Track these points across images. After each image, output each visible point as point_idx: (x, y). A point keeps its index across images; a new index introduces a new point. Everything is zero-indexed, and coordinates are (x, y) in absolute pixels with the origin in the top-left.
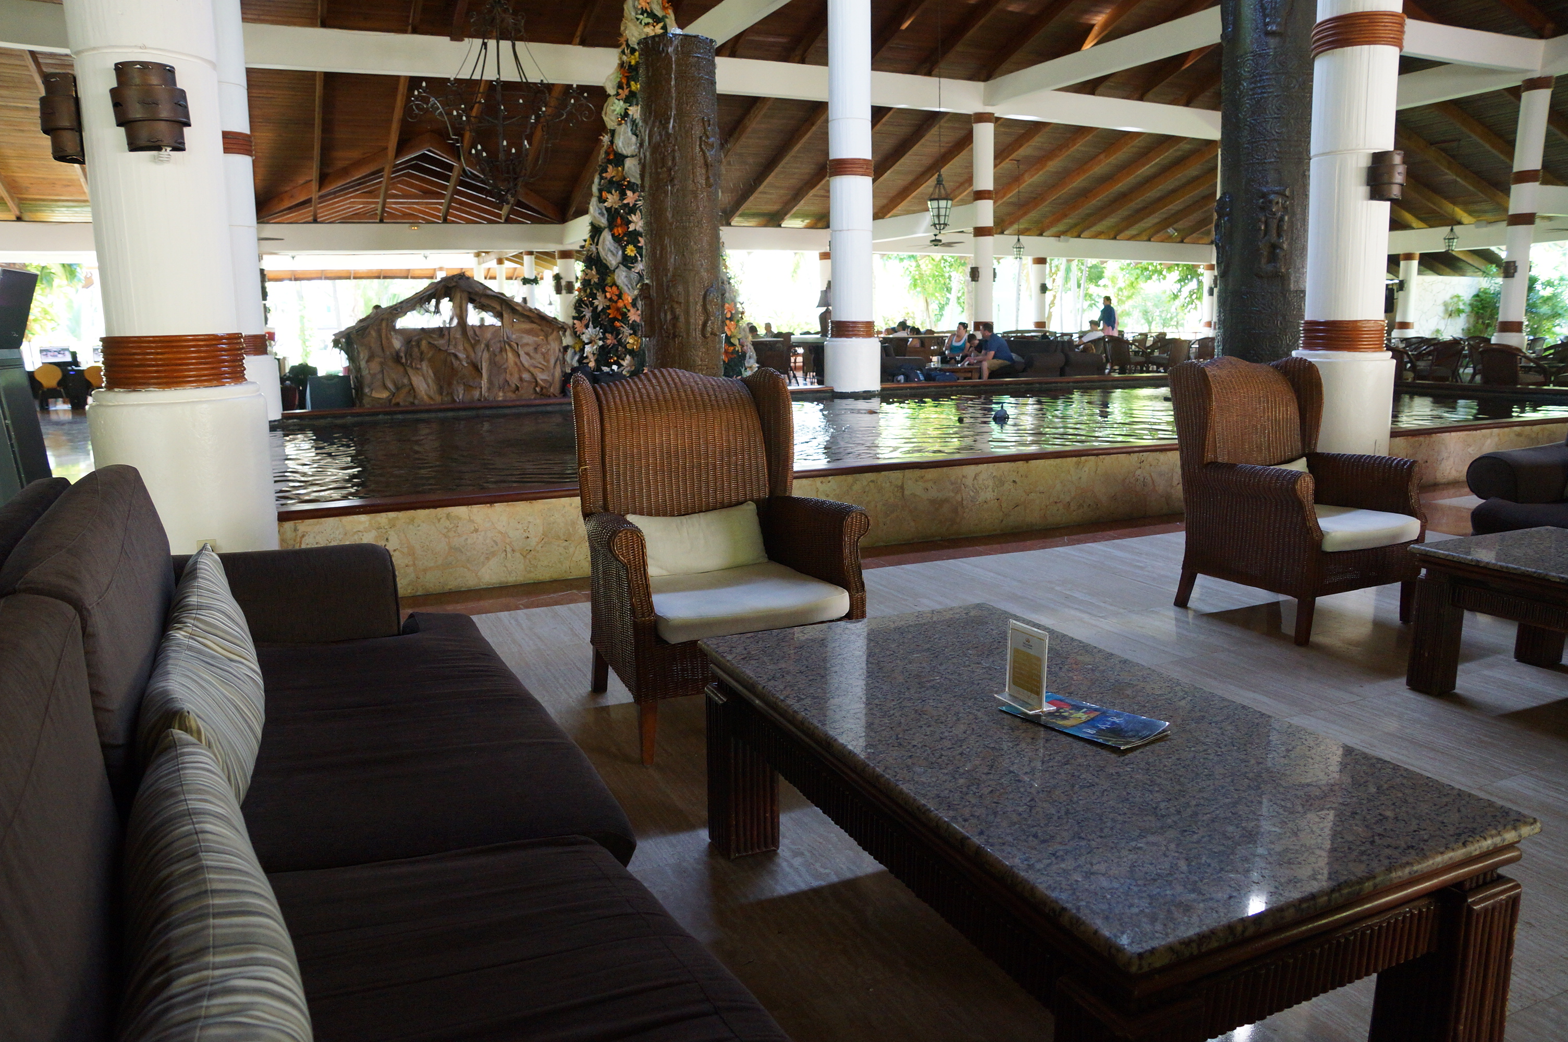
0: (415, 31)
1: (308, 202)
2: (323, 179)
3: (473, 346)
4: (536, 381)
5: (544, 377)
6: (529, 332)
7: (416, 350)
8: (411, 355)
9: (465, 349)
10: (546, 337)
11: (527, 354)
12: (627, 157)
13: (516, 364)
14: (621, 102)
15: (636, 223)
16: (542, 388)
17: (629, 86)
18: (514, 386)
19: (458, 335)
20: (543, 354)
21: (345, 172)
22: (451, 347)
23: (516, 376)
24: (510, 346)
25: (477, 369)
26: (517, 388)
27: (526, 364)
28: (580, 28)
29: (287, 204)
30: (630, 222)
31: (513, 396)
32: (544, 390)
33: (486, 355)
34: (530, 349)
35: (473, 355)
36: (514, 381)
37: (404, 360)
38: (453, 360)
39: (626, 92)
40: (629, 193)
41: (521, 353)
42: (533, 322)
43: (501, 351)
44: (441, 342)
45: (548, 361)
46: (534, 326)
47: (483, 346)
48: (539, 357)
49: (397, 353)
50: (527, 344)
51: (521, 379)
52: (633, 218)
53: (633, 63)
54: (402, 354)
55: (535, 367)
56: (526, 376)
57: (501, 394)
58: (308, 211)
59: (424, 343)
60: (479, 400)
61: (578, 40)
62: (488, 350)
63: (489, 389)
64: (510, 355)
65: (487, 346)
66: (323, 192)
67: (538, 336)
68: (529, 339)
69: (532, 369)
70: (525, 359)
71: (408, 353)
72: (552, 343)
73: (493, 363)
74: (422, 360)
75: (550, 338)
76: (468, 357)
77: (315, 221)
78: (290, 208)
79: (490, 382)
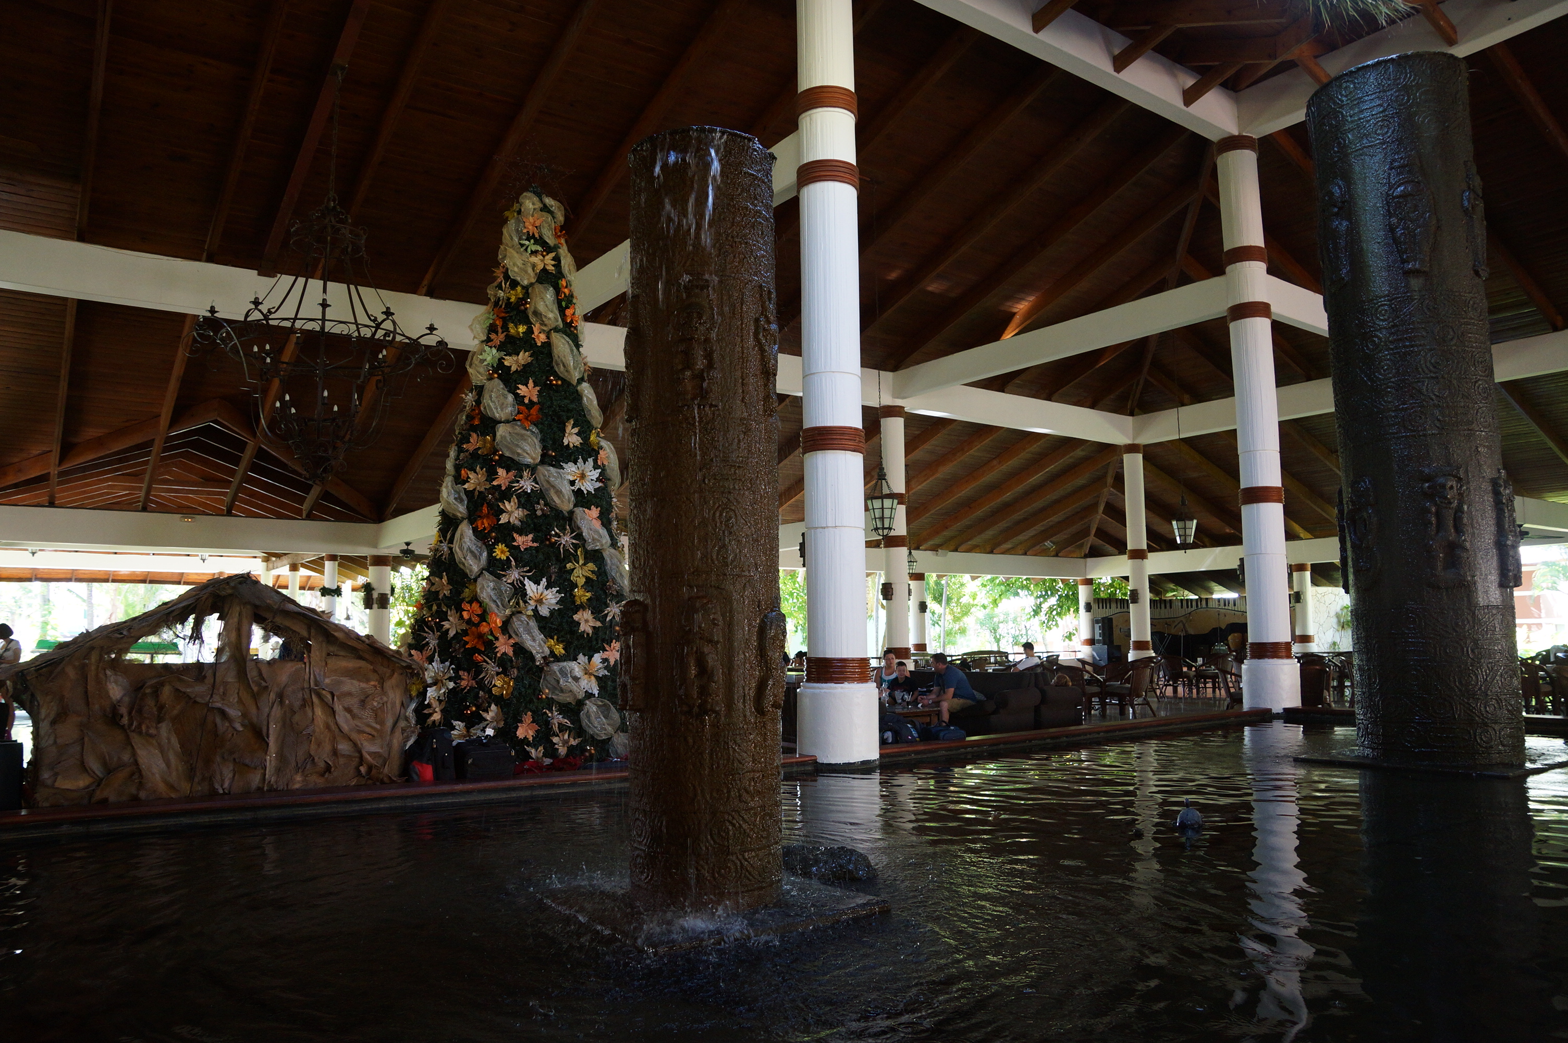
0: (210, 260)
3: (255, 697)
4: (361, 757)
5: (374, 749)
6: (352, 674)
7: (150, 702)
8: (140, 711)
9: (240, 701)
10: (382, 681)
11: (348, 710)
12: (500, 422)
13: (328, 727)
14: (494, 351)
15: (510, 513)
16: (370, 768)
17: (505, 328)
18: (322, 765)
19: (231, 678)
20: (375, 712)
21: (99, 442)
22: (216, 698)
23: (327, 747)
24: (319, 696)
25: (259, 735)
26: (328, 768)
27: (345, 728)
30: (502, 511)
31: (320, 782)
32: (374, 771)
33: (277, 712)
34: (353, 702)
35: (253, 710)
36: (323, 755)
37: (125, 720)
38: (218, 720)
39: (502, 337)
40: (501, 472)
41: (338, 707)
42: (361, 658)
43: (303, 706)
44: (198, 690)
45: (382, 723)
46: (362, 663)
47: (272, 696)
48: (367, 715)
49: (114, 707)
50: (349, 694)
51: (335, 752)
52: (508, 506)
53: (513, 299)
54: (123, 710)
55: (360, 732)
56: (344, 747)
57: (299, 778)
58: (42, 494)
59: (167, 691)
60: (259, 789)
61: (424, 290)
62: (282, 703)
63: (278, 770)
64: (319, 711)
65: (281, 696)
66: (66, 466)
67: (368, 681)
68: (351, 685)
69: (354, 736)
70: (343, 719)
71: (136, 708)
72: (391, 694)
73: (288, 725)
74: (160, 720)
75: (388, 684)
76: (244, 715)
77: (52, 504)
79: (282, 757)
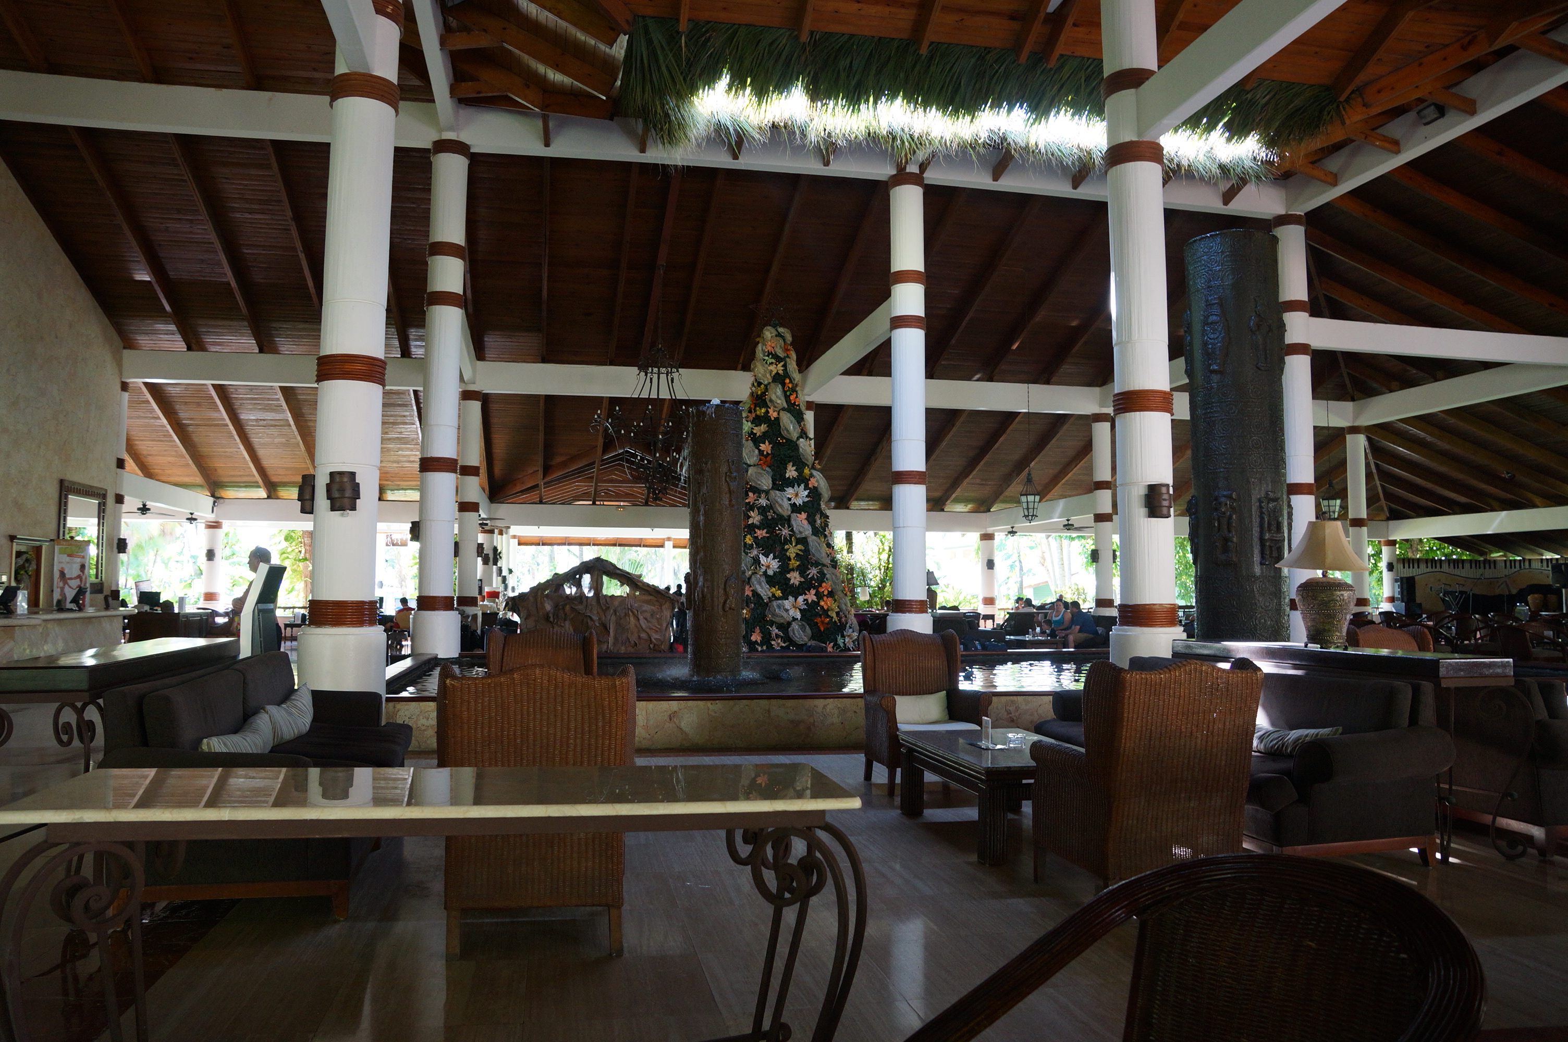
0: (611, 364)
1: (536, 487)
2: (547, 470)
3: (604, 611)
4: (651, 640)
5: (657, 637)
6: (648, 602)
7: (561, 612)
8: (557, 615)
9: (598, 613)
10: (661, 606)
11: (646, 619)
12: (750, 466)
13: (636, 626)
14: (749, 423)
15: (754, 518)
16: (655, 645)
17: (755, 411)
18: (633, 642)
19: (594, 603)
20: (657, 619)
21: (564, 465)
22: (588, 611)
23: (636, 635)
24: (632, 612)
25: (606, 628)
26: (636, 644)
27: (644, 626)
28: (742, 357)
29: (518, 489)
30: (749, 517)
31: (632, 650)
32: (656, 647)
33: (613, 618)
34: (648, 615)
35: (603, 618)
36: (634, 638)
37: (552, 619)
38: (589, 621)
39: (754, 415)
40: (751, 494)
41: (641, 617)
42: (651, 595)
43: (625, 616)
44: (580, 607)
45: (661, 625)
46: (651, 597)
47: (612, 611)
48: (654, 621)
49: (548, 614)
50: (646, 611)
51: (639, 637)
52: (752, 514)
53: (759, 393)
54: (551, 615)
55: (650, 629)
56: (643, 635)
57: (623, 648)
58: (534, 495)
59: (568, 607)
60: (606, 652)
61: (740, 366)
62: (616, 614)
63: (614, 644)
64: (632, 619)
65: (615, 611)
66: (547, 480)
67: (654, 606)
68: (646, 607)
69: (648, 630)
70: (643, 622)
71: (556, 615)
72: (665, 612)
73: (618, 624)
74: (565, 620)
75: (663, 607)
76: (599, 619)
77: (541, 502)
78: (521, 491)
79: (616, 639)
